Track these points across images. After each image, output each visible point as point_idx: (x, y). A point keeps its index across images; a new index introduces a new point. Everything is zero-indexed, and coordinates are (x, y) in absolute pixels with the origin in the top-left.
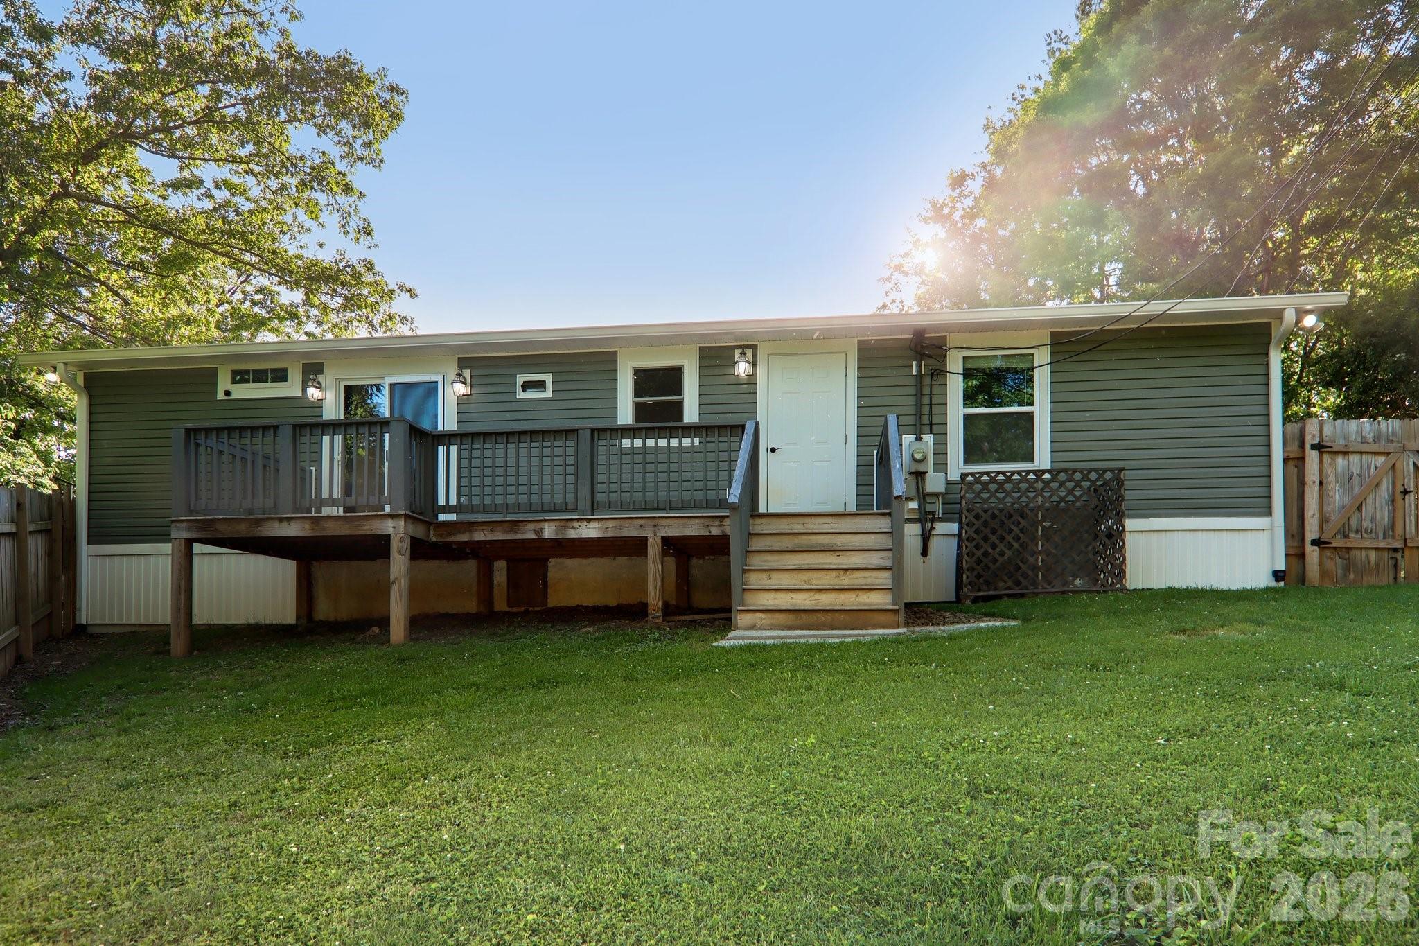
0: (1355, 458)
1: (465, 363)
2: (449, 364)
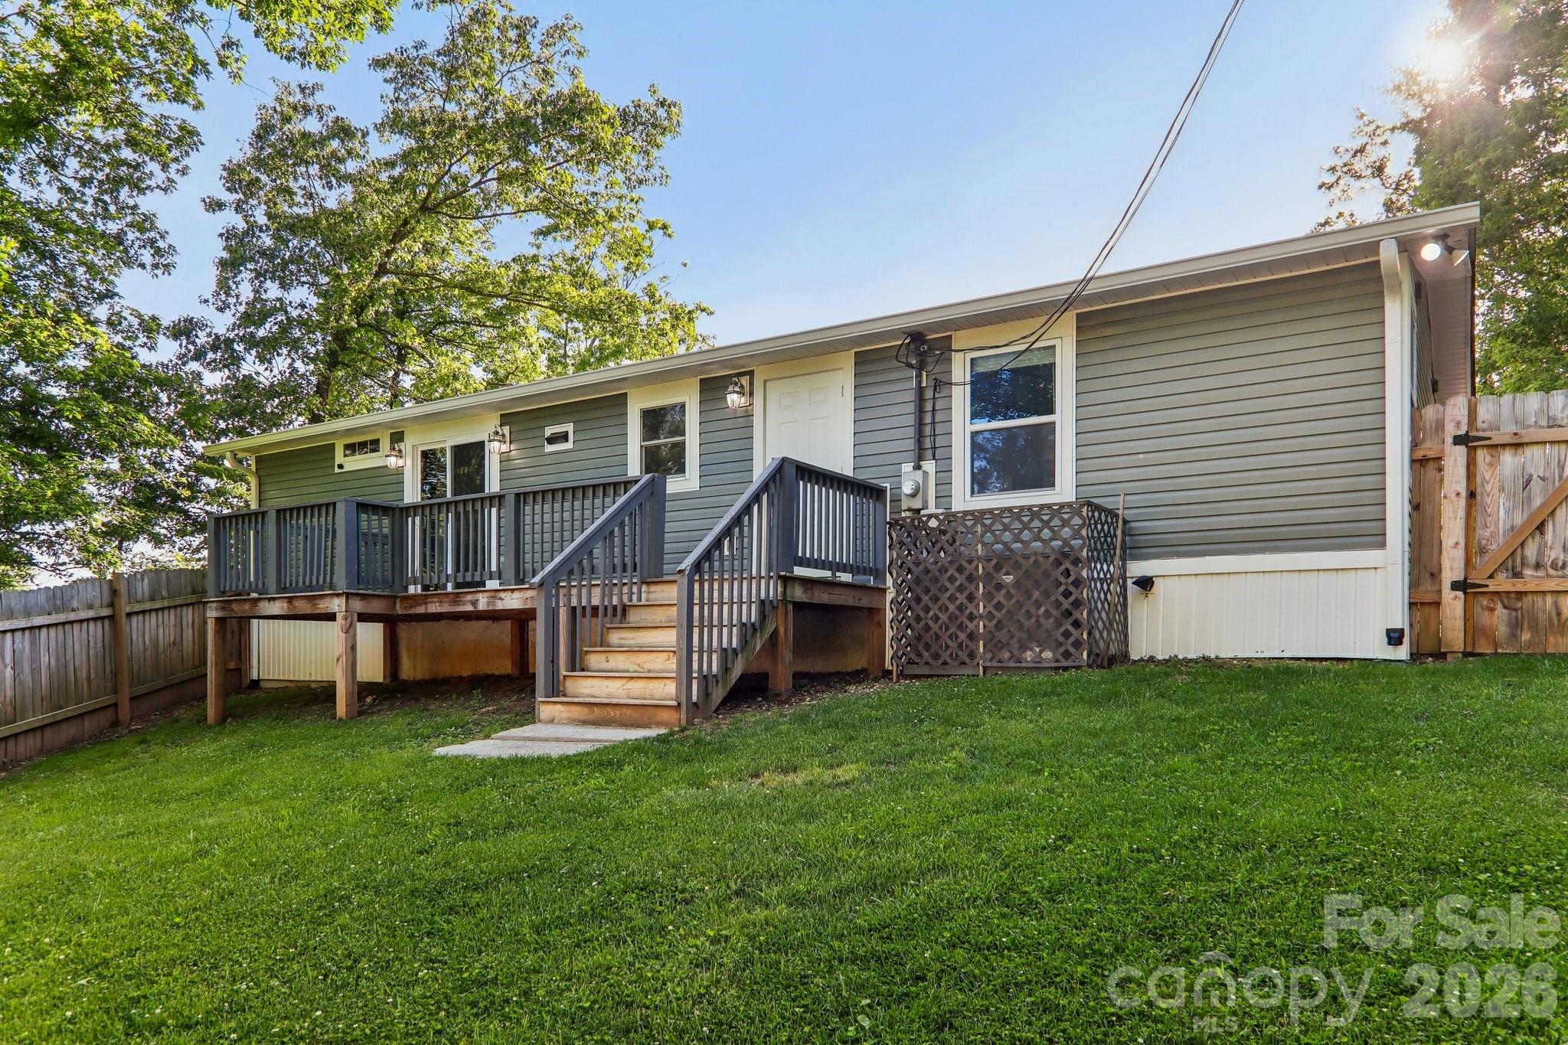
0: (1535, 453)
1: (505, 419)
2: (492, 423)
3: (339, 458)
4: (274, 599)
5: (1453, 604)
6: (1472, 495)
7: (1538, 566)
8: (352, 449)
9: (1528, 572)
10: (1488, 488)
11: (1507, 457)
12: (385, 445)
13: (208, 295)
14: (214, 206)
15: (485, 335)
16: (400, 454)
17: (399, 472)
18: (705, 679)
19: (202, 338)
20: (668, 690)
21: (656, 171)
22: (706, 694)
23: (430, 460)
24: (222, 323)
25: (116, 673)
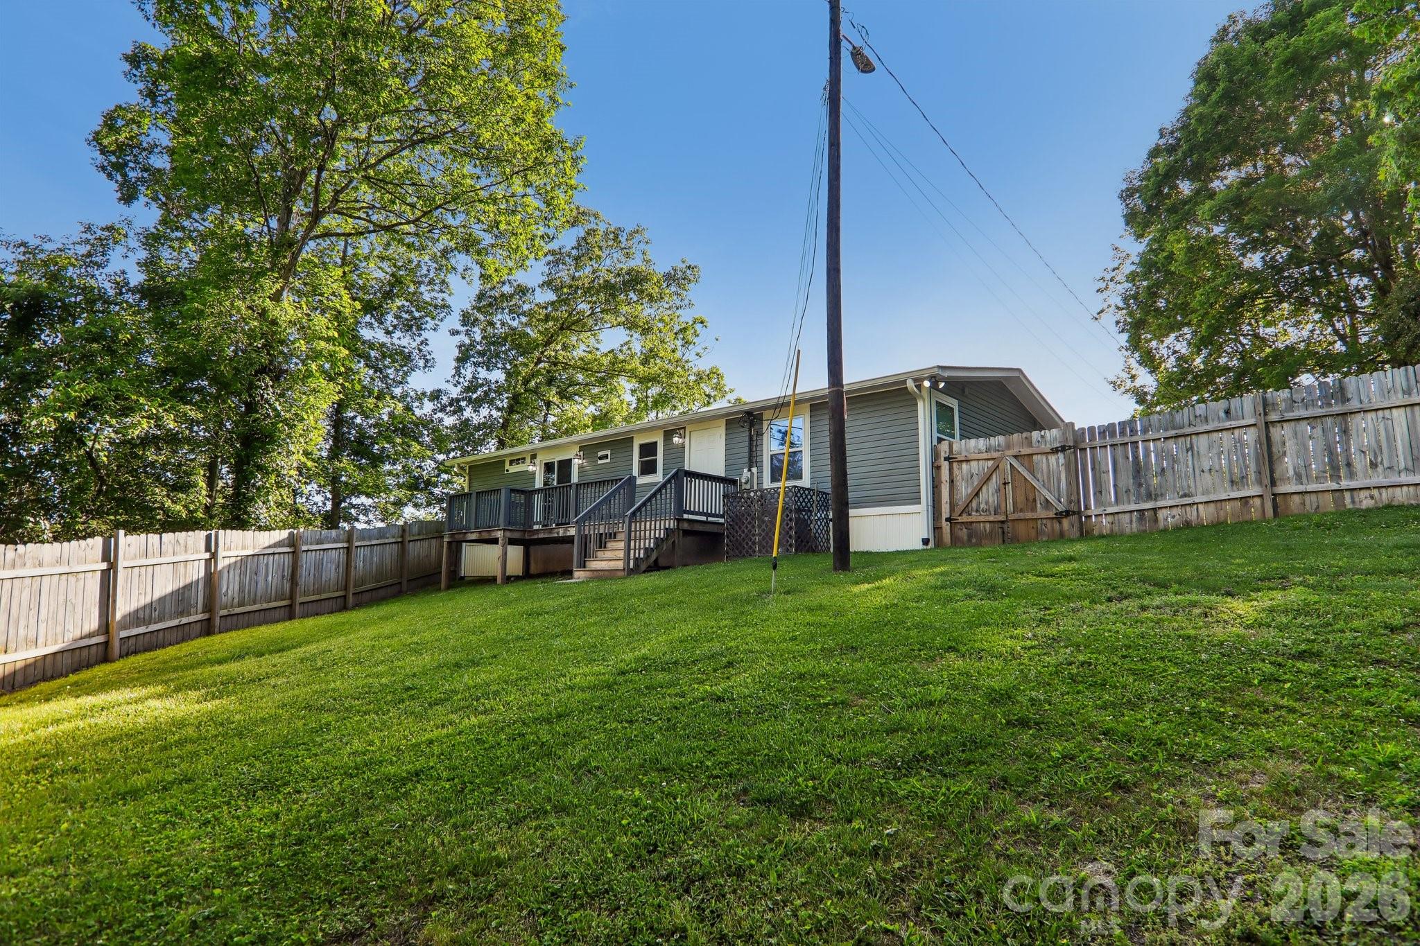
0: (974, 464)
1: (581, 449)
2: (576, 450)
3: (507, 466)
4: (473, 533)
5: (947, 527)
6: (952, 482)
7: (977, 510)
8: (511, 463)
9: (973, 513)
10: (958, 478)
11: (964, 466)
12: (528, 460)
13: (449, 378)
14: (455, 333)
16: (535, 465)
17: (534, 473)
18: (636, 559)
19: (445, 400)
20: (620, 565)
21: (686, 302)
22: (637, 565)
23: (549, 467)
24: (455, 392)
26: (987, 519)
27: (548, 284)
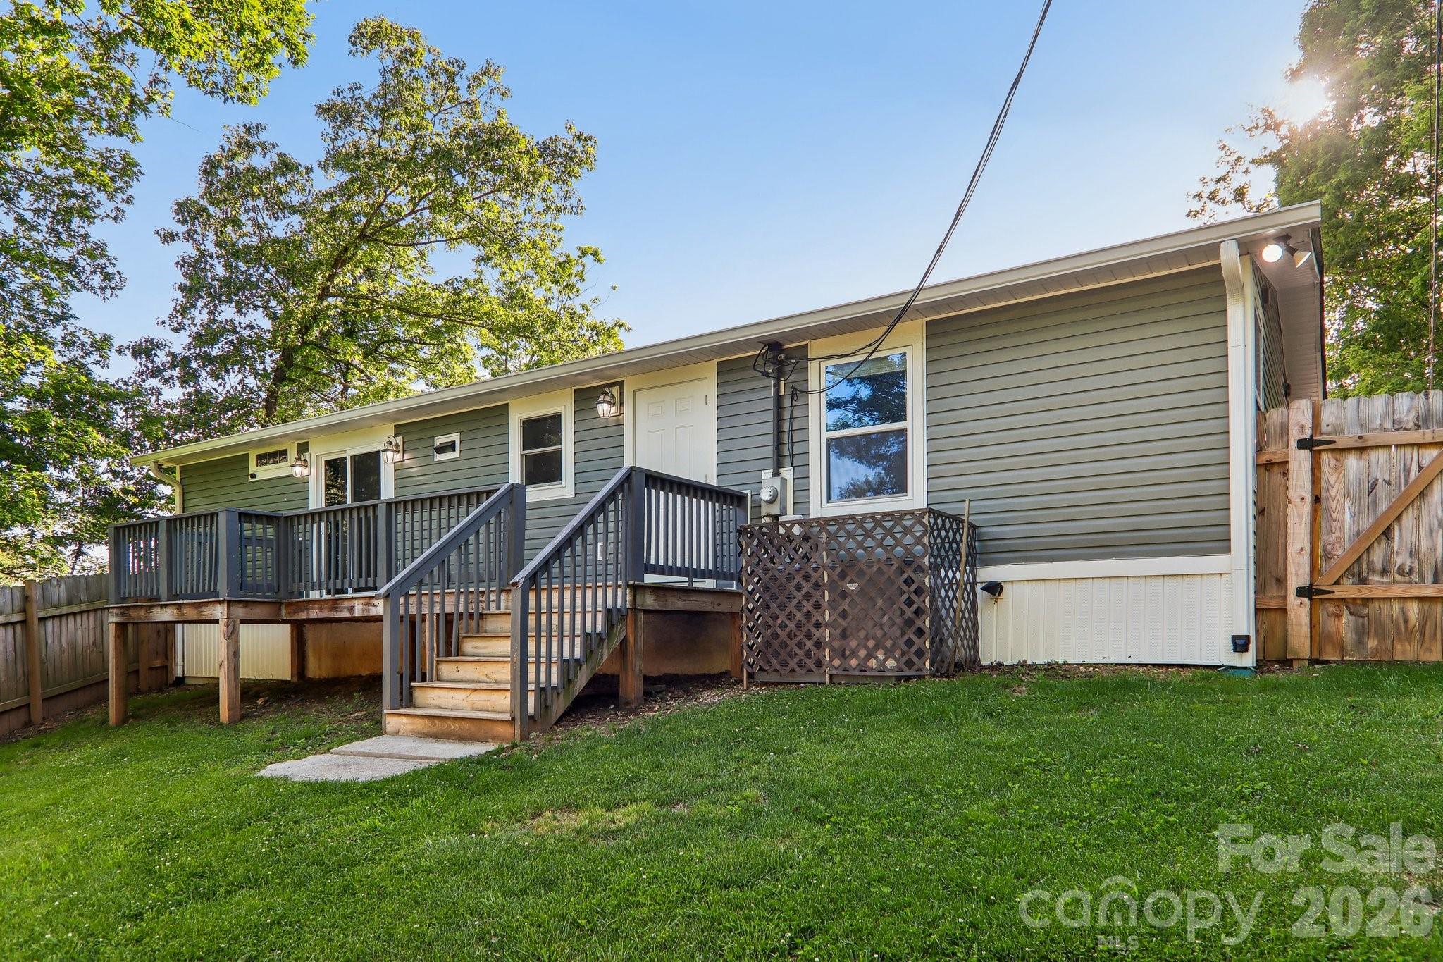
0: (1379, 457)
1: (399, 430)
2: (387, 432)
3: (252, 468)
4: (166, 606)
5: (1299, 610)
6: (1317, 500)
7: (1384, 572)
8: (261, 459)
9: (1374, 578)
10: (1333, 492)
11: (1352, 461)
12: (293, 454)
13: (165, 317)
14: (169, 237)
15: (426, 352)
16: (305, 464)
17: (305, 481)
18: (542, 692)
19: (162, 358)
20: (502, 703)
21: (574, 202)
22: (544, 706)
23: (334, 467)
24: (179, 343)
25: (28, 675)
26: (1415, 591)
27: (336, 160)
